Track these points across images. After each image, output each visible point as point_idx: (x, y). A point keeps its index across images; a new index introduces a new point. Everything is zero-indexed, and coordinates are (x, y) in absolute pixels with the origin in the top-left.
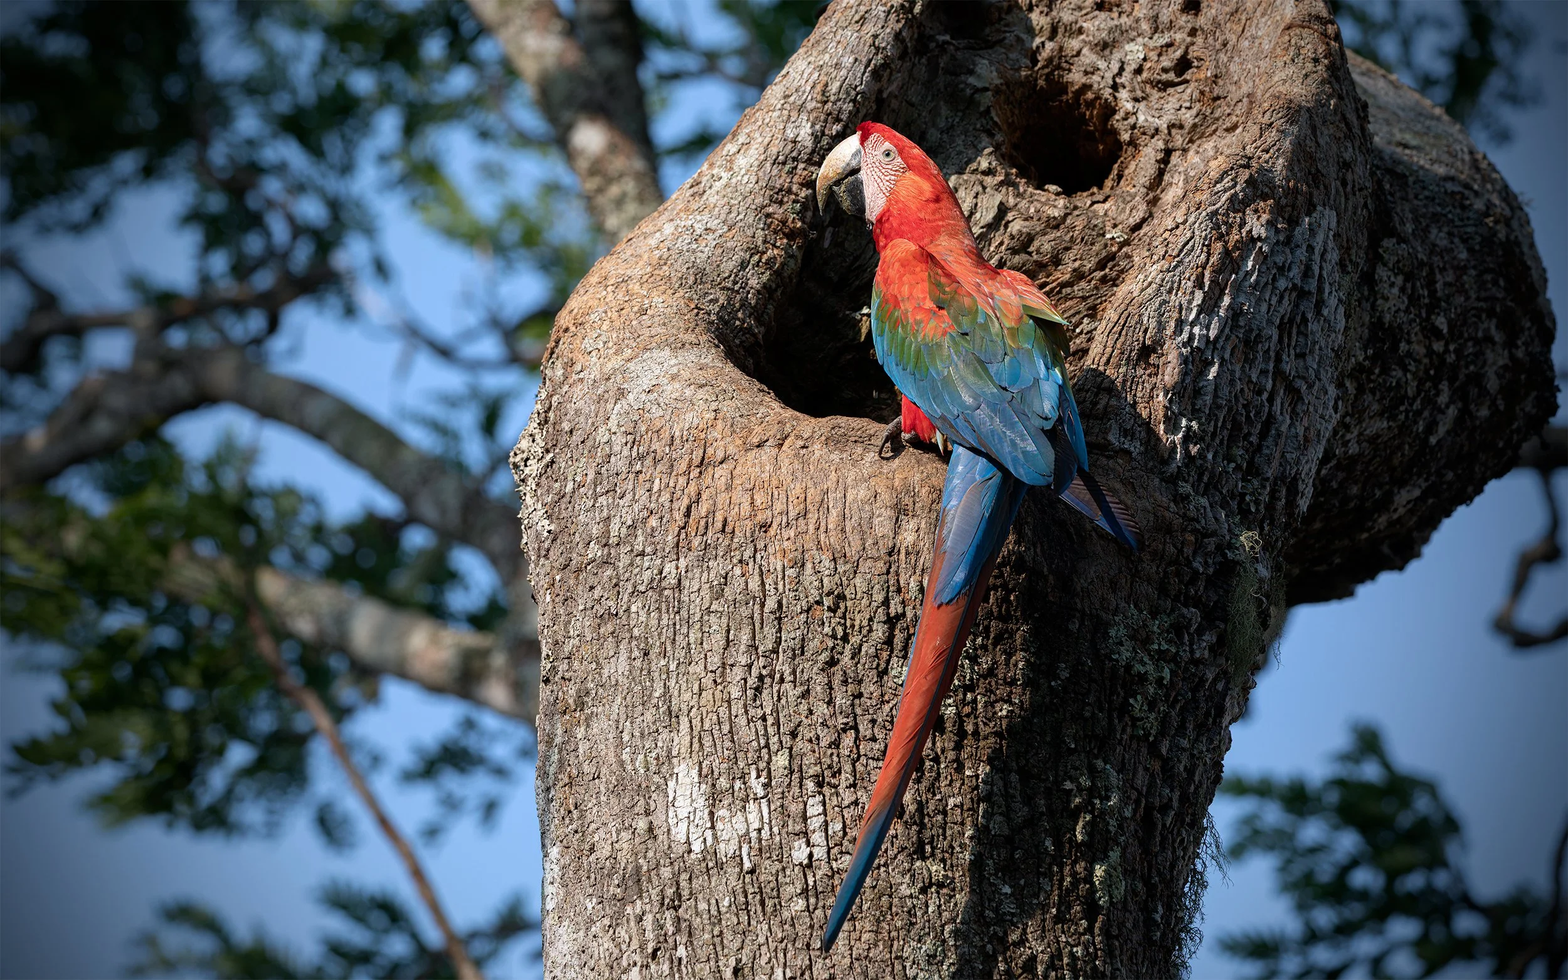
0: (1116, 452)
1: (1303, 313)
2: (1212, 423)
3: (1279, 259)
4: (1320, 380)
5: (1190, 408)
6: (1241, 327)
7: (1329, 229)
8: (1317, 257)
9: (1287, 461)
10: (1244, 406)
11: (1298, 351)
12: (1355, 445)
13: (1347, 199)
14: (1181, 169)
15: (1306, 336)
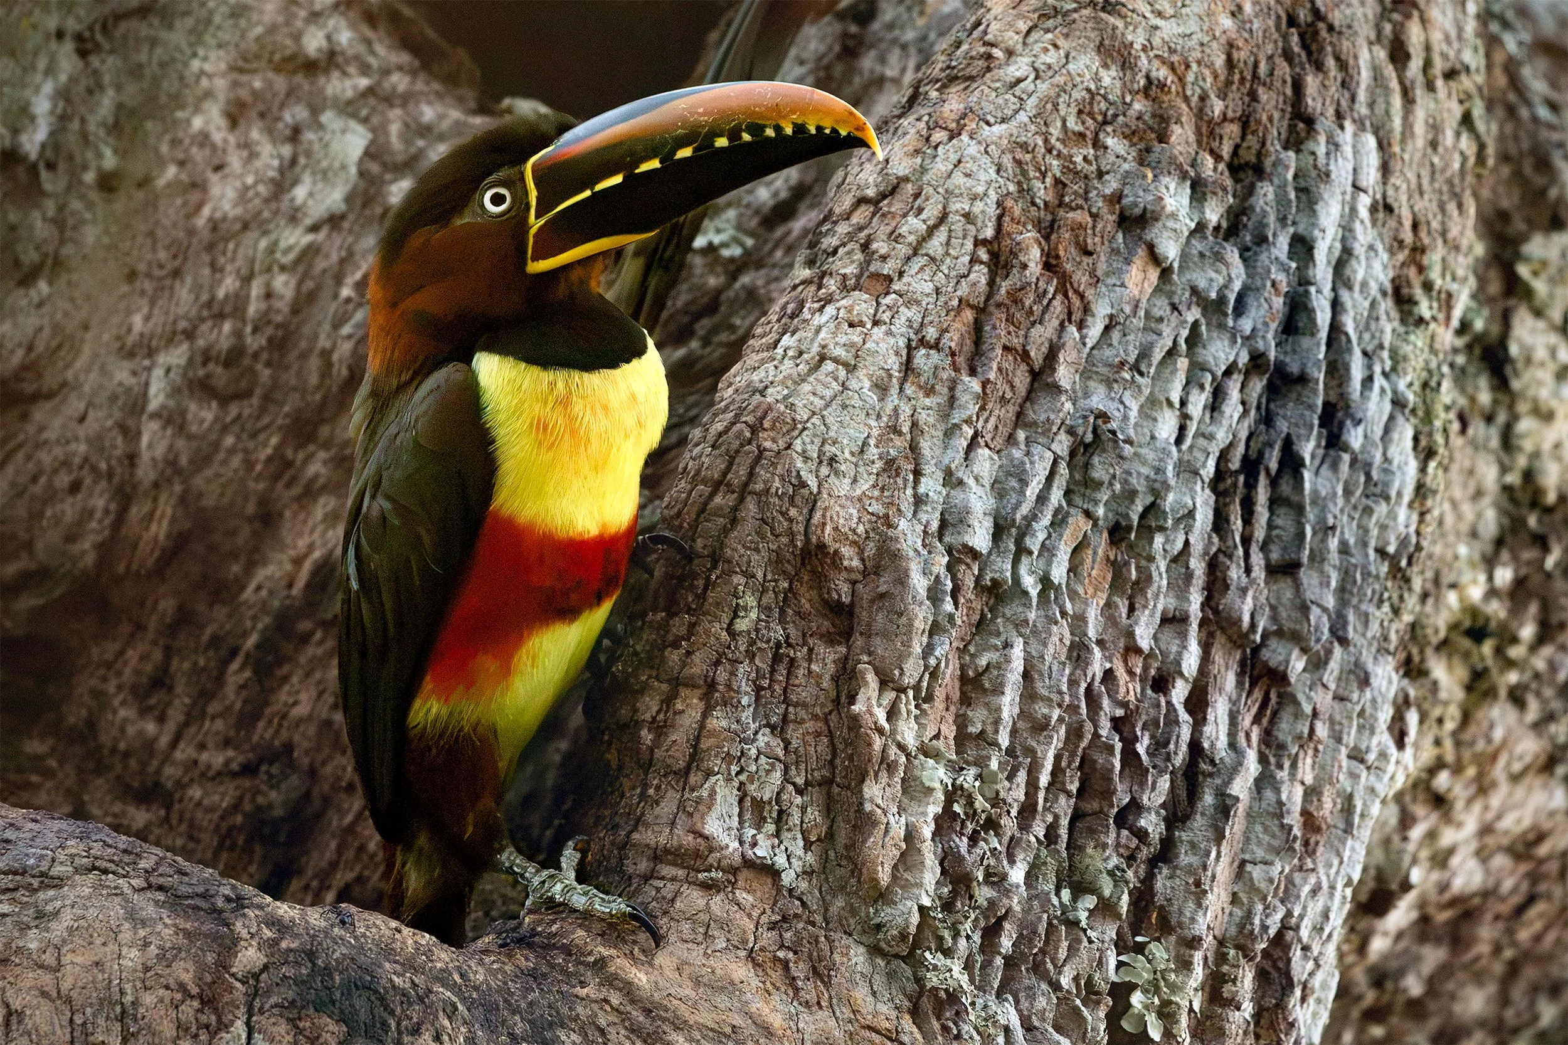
0: (734, 871)
1: (1288, 445)
2: (1022, 777)
3: (1209, 280)
4: (1344, 641)
5: (949, 730)
6: (1099, 484)
7: (1356, 187)
8: (1322, 272)
9: (1253, 889)
10: (1117, 724)
11: (1275, 556)
12: (1473, 864)
13: (1408, 99)
14: (910, 35)
15: (1300, 510)
